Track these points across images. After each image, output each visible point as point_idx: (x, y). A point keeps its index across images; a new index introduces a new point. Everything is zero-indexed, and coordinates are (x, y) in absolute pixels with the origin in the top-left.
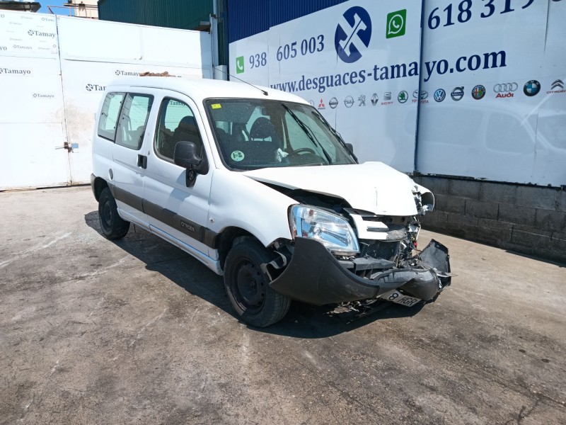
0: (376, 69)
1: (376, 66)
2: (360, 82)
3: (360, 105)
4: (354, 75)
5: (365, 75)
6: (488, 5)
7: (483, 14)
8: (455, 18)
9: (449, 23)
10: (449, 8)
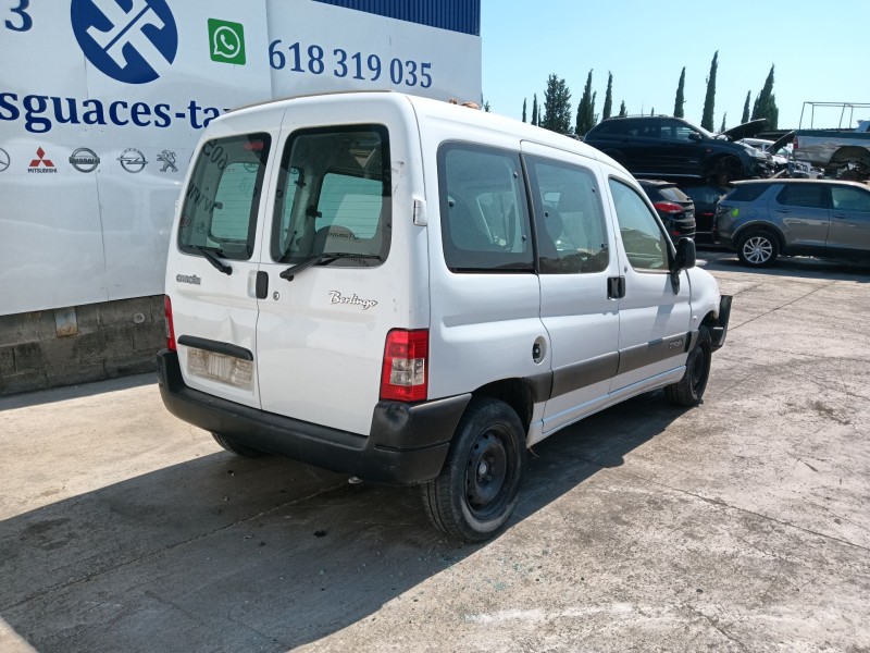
0: (193, 107)
1: (193, 103)
2: (157, 124)
3: (164, 170)
4: (141, 109)
5: (171, 114)
6: (341, 63)
7: (336, 72)
8: (304, 64)
9: (298, 68)
10: (296, 47)
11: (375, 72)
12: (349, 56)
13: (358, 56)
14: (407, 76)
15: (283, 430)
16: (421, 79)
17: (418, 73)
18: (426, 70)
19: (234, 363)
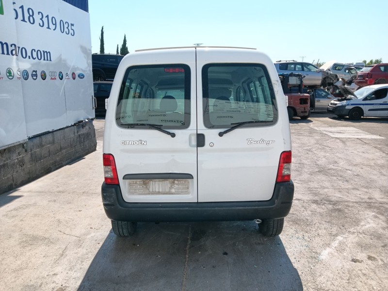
6: (41, 19)
7: (40, 24)
8: (26, 19)
9: (24, 20)
10: (22, 7)
11: (55, 26)
12: (44, 16)
13: (47, 16)
14: (66, 30)
15: (224, 208)
16: (71, 31)
17: (70, 28)
18: (73, 27)
19: (174, 182)
